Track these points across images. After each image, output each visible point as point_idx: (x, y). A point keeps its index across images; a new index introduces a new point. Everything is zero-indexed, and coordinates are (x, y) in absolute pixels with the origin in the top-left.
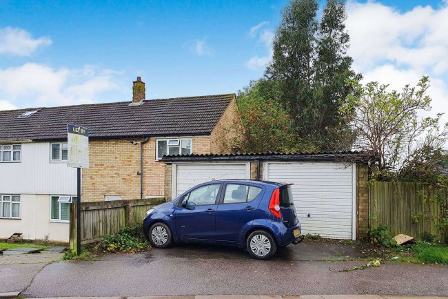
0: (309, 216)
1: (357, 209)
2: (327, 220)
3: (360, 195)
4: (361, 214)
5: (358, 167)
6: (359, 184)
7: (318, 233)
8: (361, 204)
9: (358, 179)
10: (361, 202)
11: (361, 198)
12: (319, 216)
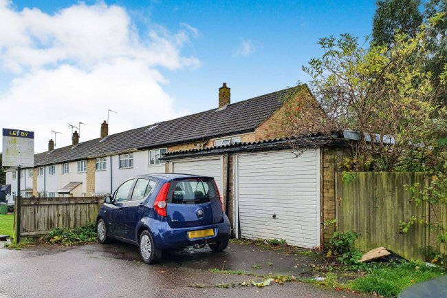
0: (274, 216)
1: (322, 210)
2: (293, 222)
3: (325, 190)
4: (326, 216)
5: (323, 153)
6: (323, 176)
7: (284, 238)
8: (326, 203)
9: (323, 169)
10: (325, 199)
11: (326, 195)
12: (285, 217)
